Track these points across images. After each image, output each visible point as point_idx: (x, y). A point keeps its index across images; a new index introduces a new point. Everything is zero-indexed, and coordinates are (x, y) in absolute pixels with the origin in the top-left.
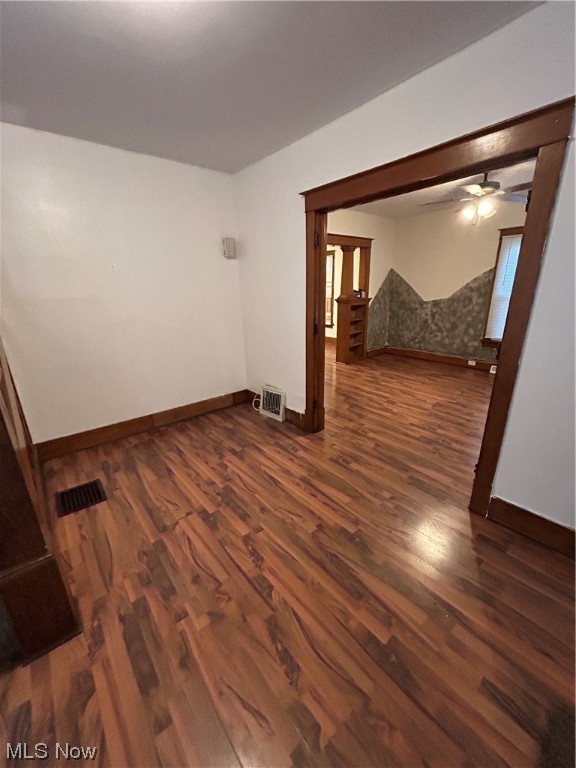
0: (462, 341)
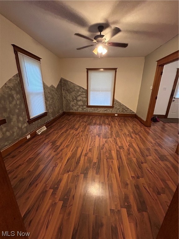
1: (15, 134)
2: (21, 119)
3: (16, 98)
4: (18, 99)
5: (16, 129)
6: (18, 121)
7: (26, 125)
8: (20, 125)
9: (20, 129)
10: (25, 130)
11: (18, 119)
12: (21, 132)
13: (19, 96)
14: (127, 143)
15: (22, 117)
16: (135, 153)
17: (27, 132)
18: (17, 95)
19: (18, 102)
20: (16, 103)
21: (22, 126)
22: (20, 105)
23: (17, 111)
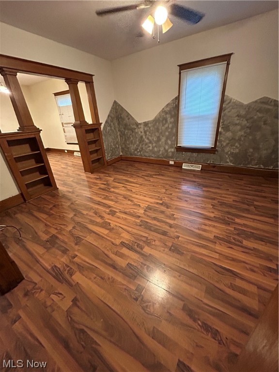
0: (165, 149)
1: (161, 152)
2: (169, 142)
3: (169, 121)
4: (171, 123)
5: (162, 149)
6: (166, 143)
7: (173, 150)
8: (167, 147)
9: (166, 151)
10: (170, 154)
11: (166, 141)
12: (166, 154)
13: (172, 120)
14: (116, 225)
15: (170, 140)
16: (90, 219)
17: (172, 157)
18: (171, 118)
19: (170, 126)
20: (168, 126)
21: (168, 149)
22: (172, 129)
23: (167, 134)
